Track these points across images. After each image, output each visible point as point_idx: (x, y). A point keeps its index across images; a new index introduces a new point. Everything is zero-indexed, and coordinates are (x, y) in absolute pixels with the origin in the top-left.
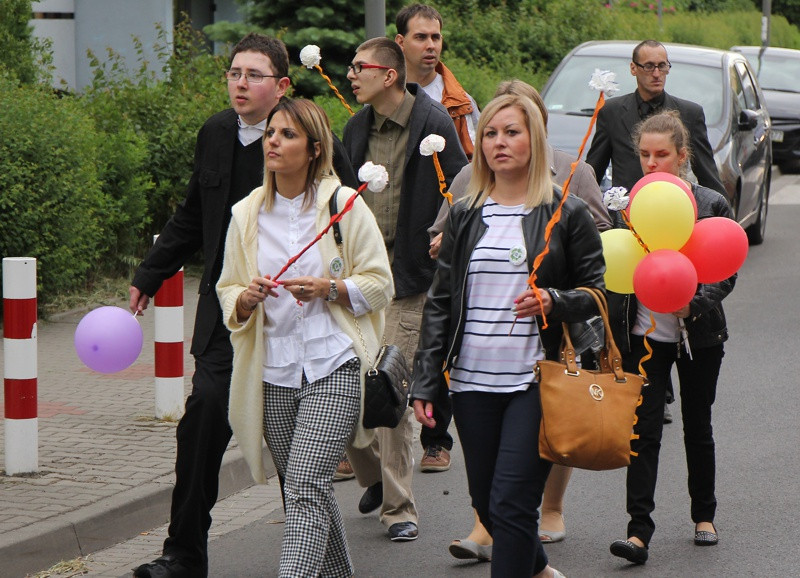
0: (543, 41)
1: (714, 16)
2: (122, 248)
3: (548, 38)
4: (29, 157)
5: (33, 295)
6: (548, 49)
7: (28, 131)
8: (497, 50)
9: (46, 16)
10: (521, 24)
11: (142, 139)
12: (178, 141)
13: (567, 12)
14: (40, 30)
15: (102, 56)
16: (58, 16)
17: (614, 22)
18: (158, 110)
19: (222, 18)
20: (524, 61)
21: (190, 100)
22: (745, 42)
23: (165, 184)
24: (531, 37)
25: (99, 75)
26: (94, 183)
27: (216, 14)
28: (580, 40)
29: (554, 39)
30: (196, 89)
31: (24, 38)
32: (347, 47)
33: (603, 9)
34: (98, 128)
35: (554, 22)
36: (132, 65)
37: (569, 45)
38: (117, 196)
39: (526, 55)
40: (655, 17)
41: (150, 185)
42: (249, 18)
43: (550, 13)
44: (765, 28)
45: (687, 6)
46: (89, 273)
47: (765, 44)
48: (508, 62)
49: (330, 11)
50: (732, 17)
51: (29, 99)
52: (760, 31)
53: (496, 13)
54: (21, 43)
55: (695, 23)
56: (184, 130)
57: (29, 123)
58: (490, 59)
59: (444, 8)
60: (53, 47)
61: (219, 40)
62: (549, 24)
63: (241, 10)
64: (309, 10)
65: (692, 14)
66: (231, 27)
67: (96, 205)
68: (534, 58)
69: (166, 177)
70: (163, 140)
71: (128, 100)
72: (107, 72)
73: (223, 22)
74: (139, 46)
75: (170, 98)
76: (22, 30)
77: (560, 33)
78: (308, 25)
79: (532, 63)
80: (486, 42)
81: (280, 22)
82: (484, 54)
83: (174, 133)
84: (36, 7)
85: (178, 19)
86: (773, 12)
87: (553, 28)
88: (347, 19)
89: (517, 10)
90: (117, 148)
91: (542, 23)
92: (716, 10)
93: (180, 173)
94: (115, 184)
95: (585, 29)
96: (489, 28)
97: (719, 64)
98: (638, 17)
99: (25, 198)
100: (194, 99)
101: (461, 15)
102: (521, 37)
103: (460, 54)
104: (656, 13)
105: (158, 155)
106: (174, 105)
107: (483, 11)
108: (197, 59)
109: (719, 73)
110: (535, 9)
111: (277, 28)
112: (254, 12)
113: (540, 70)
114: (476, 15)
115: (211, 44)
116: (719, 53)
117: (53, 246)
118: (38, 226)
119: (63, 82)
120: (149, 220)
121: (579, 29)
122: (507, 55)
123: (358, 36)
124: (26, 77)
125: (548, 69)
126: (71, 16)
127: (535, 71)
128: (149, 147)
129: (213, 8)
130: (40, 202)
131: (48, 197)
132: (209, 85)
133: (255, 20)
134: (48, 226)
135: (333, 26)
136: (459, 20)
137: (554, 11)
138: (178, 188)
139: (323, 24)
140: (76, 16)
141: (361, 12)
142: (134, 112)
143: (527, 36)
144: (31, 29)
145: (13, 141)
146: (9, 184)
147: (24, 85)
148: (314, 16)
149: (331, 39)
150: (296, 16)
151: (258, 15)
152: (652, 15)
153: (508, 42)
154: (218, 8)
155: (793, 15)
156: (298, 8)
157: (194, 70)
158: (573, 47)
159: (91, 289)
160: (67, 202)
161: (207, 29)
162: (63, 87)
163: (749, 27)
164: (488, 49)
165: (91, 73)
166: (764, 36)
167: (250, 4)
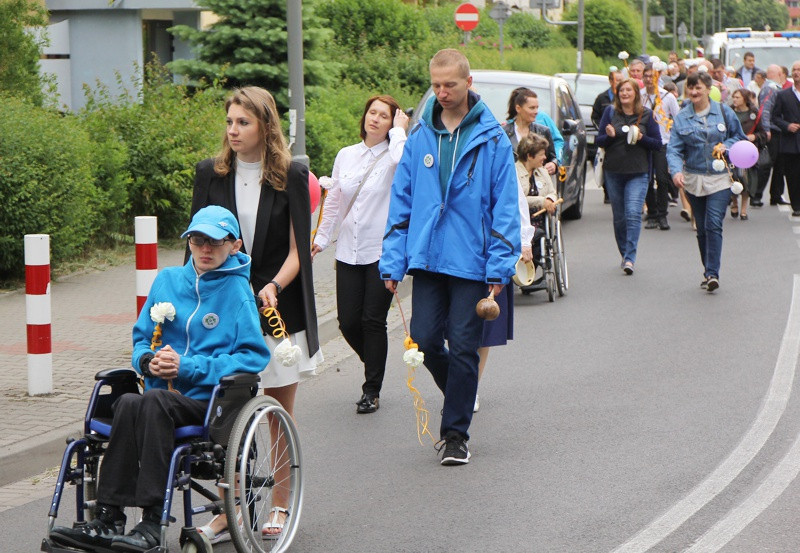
0: (416, 71)
1: (541, 51)
2: (109, 227)
3: (420, 69)
4: (41, 160)
5: (47, 262)
6: (420, 77)
7: (40, 141)
8: (382, 78)
9: (49, 57)
10: (400, 59)
11: (124, 146)
12: (150, 148)
14: (45, 67)
15: (93, 87)
16: (58, 57)
18: (135, 125)
19: (182, 56)
20: (403, 86)
21: (158, 117)
22: (564, 70)
23: (141, 179)
24: (407, 68)
25: (91, 101)
26: (89, 181)
27: (174, 54)
30: (163, 109)
31: (35, 73)
32: (272, 77)
34: (92, 138)
35: (424, 57)
36: (114, 92)
38: (105, 189)
39: (404, 81)
40: (498, 52)
41: (129, 180)
42: (199, 56)
43: (421, 50)
44: (579, 60)
45: (521, 44)
46: (86, 246)
47: (579, 71)
48: (391, 87)
49: (259, 51)
50: (555, 52)
51: (41, 119)
52: (576, 61)
53: (381, 50)
54: (34, 77)
55: (528, 56)
56: (154, 139)
57: (41, 136)
58: (377, 85)
59: (343, 48)
60: (58, 80)
61: (177, 73)
62: (420, 58)
63: (193, 51)
64: (244, 50)
65: (525, 50)
66: (186, 63)
67: (91, 196)
68: (409, 84)
69: (141, 175)
70: (139, 147)
72: (97, 97)
73: (180, 60)
74: (119, 79)
75: (144, 116)
76: (32, 68)
78: (243, 61)
79: (408, 87)
80: (374, 72)
81: (223, 59)
82: (373, 81)
83: (148, 142)
84: (46, 51)
85: (148, 59)
86: (585, 48)
88: (272, 56)
89: (396, 48)
90: (105, 153)
91: (415, 58)
92: (542, 47)
93: (152, 171)
94: (104, 180)
96: (376, 62)
97: (548, 86)
98: (485, 53)
99: (38, 191)
100: (161, 115)
101: (355, 52)
102: (400, 69)
103: (355, 81)
104: (499, 49)
105: (135, 158)
106: (146, 121)
107: (372, 50)
108: (163, 87)
109: (548, 93)
110: (410, 48)
111: (220, 63)
112: (202, 52)
113: (415, 92)
114: (366, 52)
115: (171, 75)
116: (547, 78)
117: (59, 226)
118: (48, 212)
119: (65, 106)
120: (129, 206)
122: (390, 81)
123: (280, 68)
124: (38, 102)
125: (420, 92)
126: (67, 57)
127: (411, 93)
128: (128, 152)
129: (173, 49)
130: (49, 194)
131: (55, 190)
132: (172, 107)
133: (204, 58)
134: (55, 212)
135: (262, 61)
136: (354, 56)
137: (424, 49)
138: (151, 182)
139: (254, 61)
140: (71, 57)
141: (283, 51)
143: (404, 67)
144: (39, 67)
145: (29, 149)
146: (26, 181)
147: (38, 108)
148: (248, 54)
149: (260, 71)
150: (234, 55)
151: (206, 54)
152: (495, 50)
153: (390, 72)
154: (176, 49)
155: (599, 50)
156: (235, 49)
157: (161, 95)
159: (87, 258)
160: (70, 195)
161: (169, 65)
162: (63, 110)
163: (566, 59)
164: (375, 77)
165: (83, 101)
166: (579, 66)
167: (200, 46)
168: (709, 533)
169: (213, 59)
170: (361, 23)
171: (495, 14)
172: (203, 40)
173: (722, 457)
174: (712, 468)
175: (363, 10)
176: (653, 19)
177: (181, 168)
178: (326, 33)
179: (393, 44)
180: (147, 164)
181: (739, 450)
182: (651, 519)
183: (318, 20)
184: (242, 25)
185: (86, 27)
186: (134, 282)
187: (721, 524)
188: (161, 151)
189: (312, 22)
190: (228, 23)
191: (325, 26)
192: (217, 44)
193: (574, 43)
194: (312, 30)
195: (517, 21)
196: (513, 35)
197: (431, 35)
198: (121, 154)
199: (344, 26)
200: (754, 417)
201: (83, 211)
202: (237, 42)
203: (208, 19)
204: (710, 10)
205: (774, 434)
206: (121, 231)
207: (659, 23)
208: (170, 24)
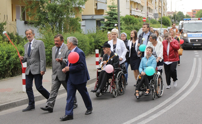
1: (155, 25)
2: (91, 51)
4: (81, 41)
6: (138, 29)
7: (81, 38)
9: (82, 26)
10: (134, 26)
11: (93, 39)
13: (139, 24)
14: (82, 28)
15: (89, 30)
16: (84, 26)
19: (102, 26)
22: (159, 27)
23: (96, 44)
25: (89, 32)
26: (89, 44)
29: (138, 27)
30: (99, 33)
31: (80, 28)
34: (89, 38)
36: (92, 31)
37: (140, 28)
38: (91, 45)
39: (135, 29)
41: (94, 44)
46: (88, 54)
47: (161, 28)
50: (158, 25)
51: (81, 35)
52: (161, 26)
56: (98, 38)
63: (104, 25)
66: (103, 27)
67: (89, 46)
70: (96, 39)
72: (90, 32)
74: (93, 29)
78: (111, 26)
80: (131, 28)
84: (81, 25)
85: (97, 26)
86: (162, 24)
90: (91, 40)
94: (91, 44)
96: (131, 26)
99: (81, 46)
103: (128, 29)
105: (95, 41)
106: (97, 35)
108: (99, 30)
114: (129, 25)
120: (94, 48)
121: (141, 26)
124: (81, 33)
125: (138, 31)
126: (85, 26)
129: (100, 25)
130: (83, 46)
131: (84, 46)
132: (101, 33)
133: (105, 26)
134: (83, 49)
136: (127, 25)
138: (97, 44)
159: (88, 56)
160: (86, 46)
161: (100, 27)
162: (85, 34)
165: (88, 32)
167: (105, 24)
168: (182, 96)
169: (107, 26)
170: (128, 20)
171: (148, 19)
172: (105, 23)
173: (183, 85)
174: (182, 87)
175: (129, 19)
176: (172, 20)
177: (102, 42)
178: (123, 22)
179: (133, 24)
180: (97, 42)
181: (186, 84)
182: (173, 94)
183: (122, 20)
184: (111, 21)
185: (88, 21)
186: (95, 59)
187: (183, 95)
188: (99, 40)
189: (121, 21)
190: (109, 21)
191: (123, 21)
192: (107, 24)
193: (160, 23)
194: (121, 22)
195: (152, 20)
196: (151, 22)
197: (139, 22)
198: (93, 41)
199: (126, 21)
200: (188, 79)
201: (88, 49)
202: (110, 23)
203: (106, 20)
204: (181, 18)
205: (191, 82)
206: (93, 52)
207: (173, 20)
208: (100, 21)
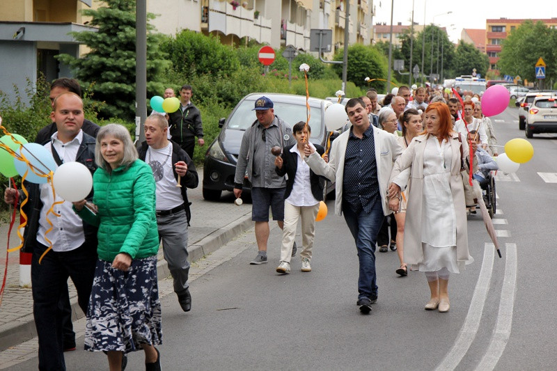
0: (230, 92)
1: (318, 81)
3: (232, 90)
6: (232, 96)
8: (206, 96)
10: (218, 83)
13: (242, 78)
17: (266, 83)
18: (26, 123)
20: (220, 102)
21: (43, 118)
22: (333, 95)
27: (59, 74)
28: (249, 92)
29: (235, 91)
32: (127, 92)
33: (261, 76)
35: (235, 82)
36: (13, 100)
37: (243, 94)
39: (220, 99)
40: (287, 81)
42: (77, 76)
43: (233, 78)
44: (343, 88)
47: (343, 96)
48: (211, 102)
49: (119, 74)
50: (327, 82)
53: (206, 77)
55: (308, 84)
58: (202, 101)
59: (179, 74)
62: (233, 83)
63: (72, 72)
64: (108, 73)
68: (224, 101)
71: (11, 117)
74: (17, 90)
75: (33, 117)
77: (239, 88)
78: (107, 80)
79: (224, 103)
80: (200, 92)
81: (92, 79)
82: (199, 98)
85: (39, 76)
86: (348, 80)
87: (234, 86)
88: (128, 78)
89: (216, 75)
91: (229, 83)
92: (319, 78)
95: (251, 87)
96: (202, 85)
97: (319, 106)
98: (279, 81)
100: (46, 117)
101: (187, 77)
102: (218, 90)
104: (288, 79)
106: (34, 121)
107: (199, 76)
109: (319, 110)
110: (226, 75)
111: (90, 82)
112: (79, 73)
113: (227, 107)
114: (195, 77)
116: (320, 101)
121: (248, 86)
122: (211, 99)
123: (133, 87)
125: (231, 106)
127: (225, 107)
129: (58, 70)
133: (79, 77)
135: (121, 82)
136: (186, 80)
137: (236, 77)
139: (115, 81)
141: (133, 74)
142: (13, 124)
143: (221, 89)
148: (111, 76)
149: (119, 88)
150: (101, 76)
151: (81, 75)
152: (285, 79)
153: (211, 92)
154: (61, 70)
155: (358, 82)
156: (102, 72)
158: (245, 96)
163: (335, 87)
164: (201, 95)
167: (77, 69)
169: (86, 78)
170: (192, 57)
171: (287, 54)
172: (80, 65)
175: (193, 48)
176: (396, 61)
178: (167, 63)
179: (214, 72)
183: (161, 54)
184: (107, 55)
189: (157, 55)
190: (97, 53)
191: (166, 58)
192: (89, 68)
193: (340, 76)
194: (157, 61)
195: (302, 60)
197: (241, 67)
199: (180, 59)
202: (104, 67)
203: (84, 50)
204: (435, 56)
207: (400, 65)
208: (57, 52)
